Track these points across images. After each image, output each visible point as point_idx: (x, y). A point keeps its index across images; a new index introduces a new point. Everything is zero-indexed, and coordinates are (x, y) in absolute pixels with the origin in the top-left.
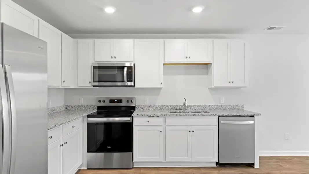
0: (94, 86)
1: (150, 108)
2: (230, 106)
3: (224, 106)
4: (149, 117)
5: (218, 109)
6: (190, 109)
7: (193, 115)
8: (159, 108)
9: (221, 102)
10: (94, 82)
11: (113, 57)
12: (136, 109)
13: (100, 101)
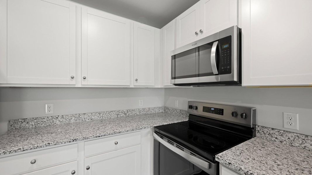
10: (172, 78)
11: (198, 32)
12: (258, 134)
13: (190, 107)
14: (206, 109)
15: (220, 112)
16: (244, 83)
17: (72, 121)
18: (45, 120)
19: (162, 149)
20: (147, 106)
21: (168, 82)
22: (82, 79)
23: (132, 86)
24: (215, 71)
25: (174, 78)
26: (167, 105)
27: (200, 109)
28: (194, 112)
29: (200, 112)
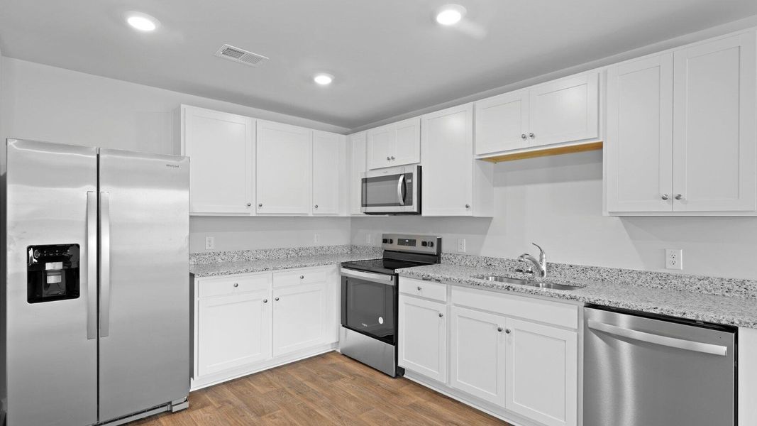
0: (367, 213)
1: (467, 262)
2: (706, 282)
3: (678, 277)
4: (424, 279)
5: (654, 286)
6: (559, 276)
7: (508, 288)
8: (483, 264)
9: (669, 266)
10: (363, 206)
11: (390, 157)
12: (442, 261)
13: (385, 241)
14: (401, 242)
15: (412, 243)
16: (424, 214)
17: (235, 259)
18: (207, 257)
19: (350, 284)
20: (326, 244)
21: (358, 210)
22: (258, 206)
23: (311, 215)
24: (402, 203)
25: (365, 205)
26: (355, 243)
27: (396, 242)
28: (389, 247)
29: (395, 246)
